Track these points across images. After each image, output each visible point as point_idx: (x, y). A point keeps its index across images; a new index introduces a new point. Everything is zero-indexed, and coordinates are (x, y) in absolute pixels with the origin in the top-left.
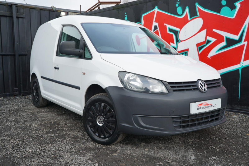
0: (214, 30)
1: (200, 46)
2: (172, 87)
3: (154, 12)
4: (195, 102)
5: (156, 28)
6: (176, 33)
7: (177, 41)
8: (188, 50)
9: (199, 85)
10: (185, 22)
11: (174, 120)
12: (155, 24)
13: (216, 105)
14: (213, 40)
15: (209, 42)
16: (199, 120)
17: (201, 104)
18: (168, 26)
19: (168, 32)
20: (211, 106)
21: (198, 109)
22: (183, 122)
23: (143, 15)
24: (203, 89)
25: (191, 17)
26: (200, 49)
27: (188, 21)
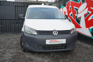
0: (91, 8)
1: (85, 15)
2: (39, 32)
3: (70, 2)
4: (48, 39)
5: (70, 8)
6: (77, 10)
7: (77, 13)
8: (81, 17)
9: (53, 32)
10: (80, 4)
11: (39, 46)
12: (70, 6)
13: (62, 42)
14: (90, 12)
15: (89, 13)
16: (52, 47)
17: (52, 41)
18: (75, 7)
19: (75, 10)
20: (59, 42)
21: (50, 42)
22: (43, 47)
23: (67, 3)
24: (55, 34)
25: (82, 2)
26: (85, 16)
27: (81, 4)
